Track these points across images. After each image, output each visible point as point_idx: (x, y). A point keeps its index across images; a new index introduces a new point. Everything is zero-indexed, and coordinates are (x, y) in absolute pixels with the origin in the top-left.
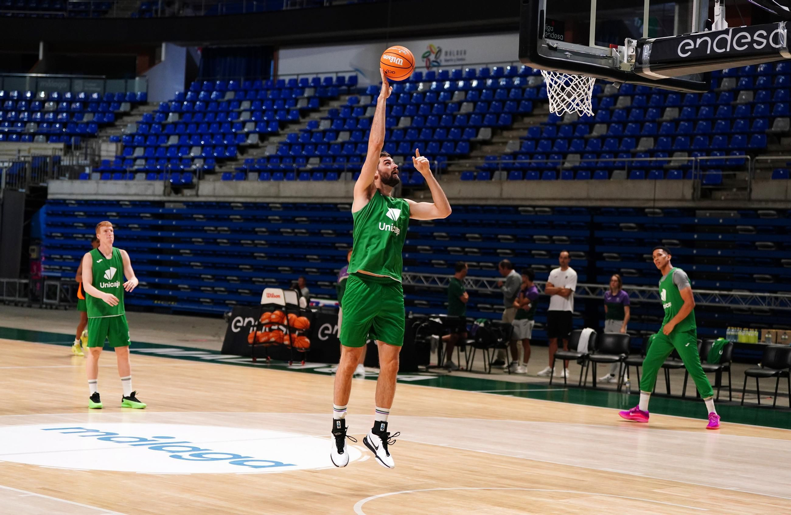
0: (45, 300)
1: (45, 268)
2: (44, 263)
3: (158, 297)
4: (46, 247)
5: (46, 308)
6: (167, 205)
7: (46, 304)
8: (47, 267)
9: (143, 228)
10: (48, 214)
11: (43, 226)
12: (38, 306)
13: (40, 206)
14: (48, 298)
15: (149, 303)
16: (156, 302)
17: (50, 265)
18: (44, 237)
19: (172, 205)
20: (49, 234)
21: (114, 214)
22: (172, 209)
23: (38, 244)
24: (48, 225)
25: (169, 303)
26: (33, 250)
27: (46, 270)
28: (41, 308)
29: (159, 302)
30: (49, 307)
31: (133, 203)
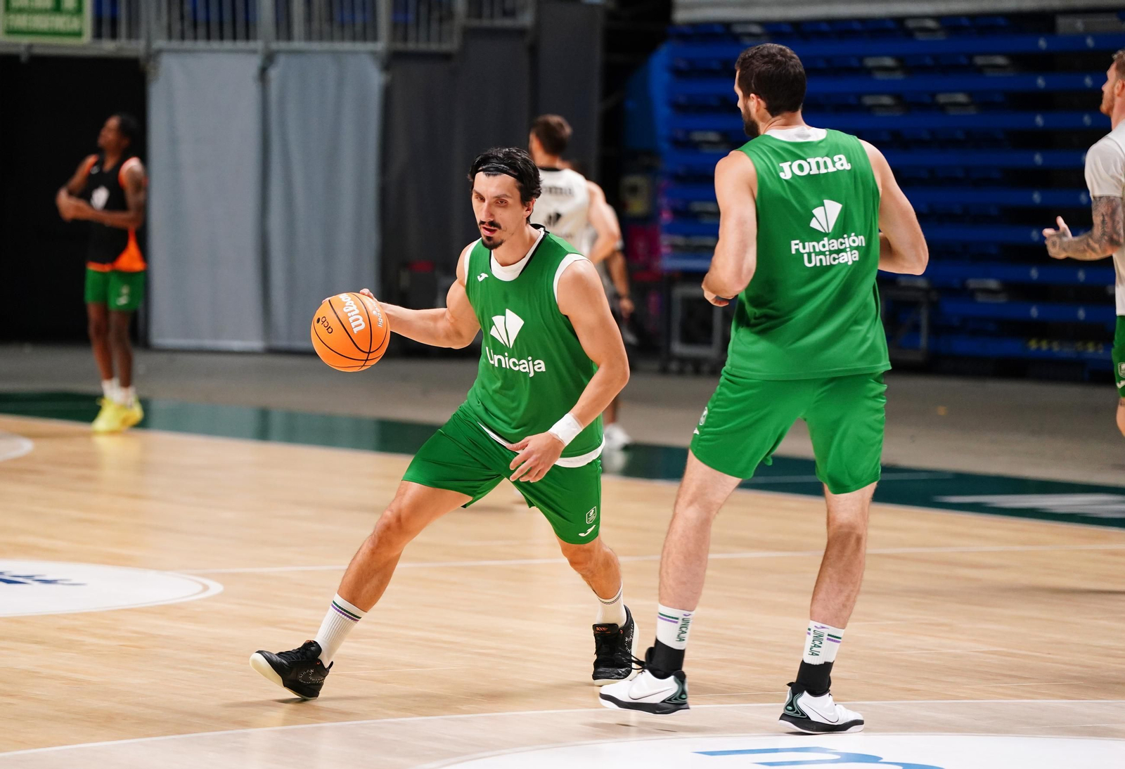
0: (678, 348)
1: (674, 247)
2: (671, 230)
3: (1040, 330)
4: (676, 177)
5: (681, 372)
6: (1063, 23)
7: (683, 360)
8: (679, 240)
9: (984, 102)
10: (677, 72)
11: (662, 112)
12: (655, 365)
13: (649, 46)
14: (688, 339)
15: (1008, 347)
16: (1033, 345)
17: (687, 235)
18: (665, 146)
19: (1079, 24)
20: (680, 135)
21: (888, 62)
22: (1082, 37)
23: (648, 170)
24: (677, 107)
25: (1079, 346)
26: (634, 190)
27: (677, 250)
28: (664, 371)
29: (1044, 345)
30: (689, 368)
31: (951, 23)
